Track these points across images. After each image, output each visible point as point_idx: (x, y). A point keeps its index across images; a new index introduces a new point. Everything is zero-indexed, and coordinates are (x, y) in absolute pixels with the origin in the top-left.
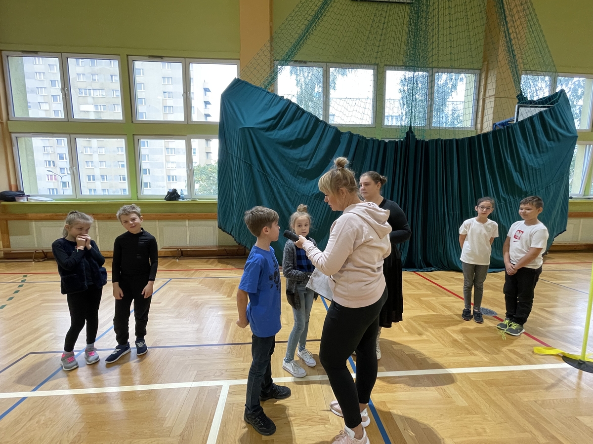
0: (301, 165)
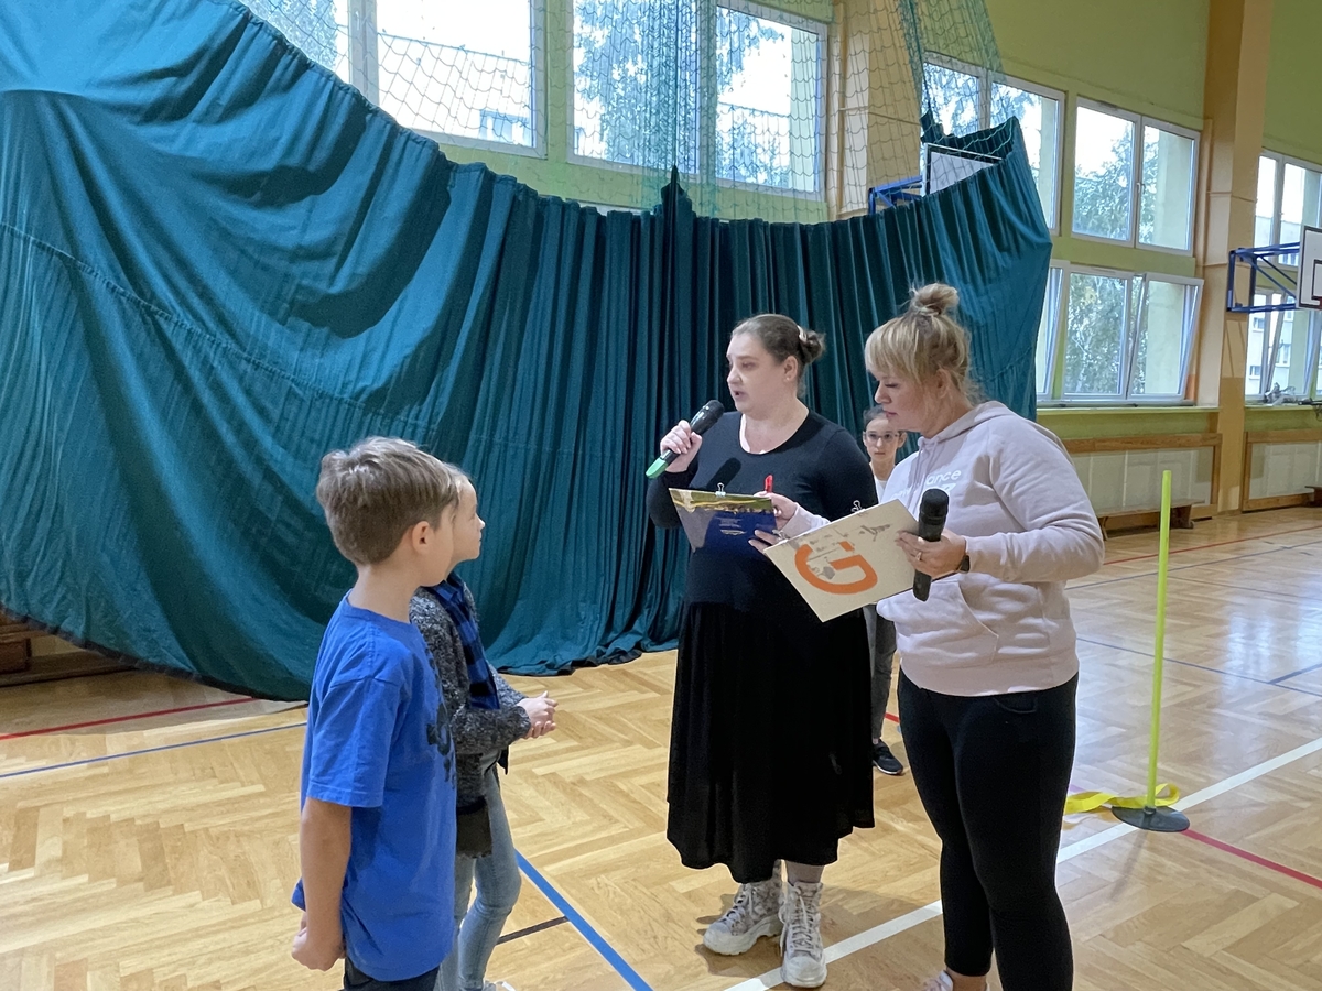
0: (304, 275)
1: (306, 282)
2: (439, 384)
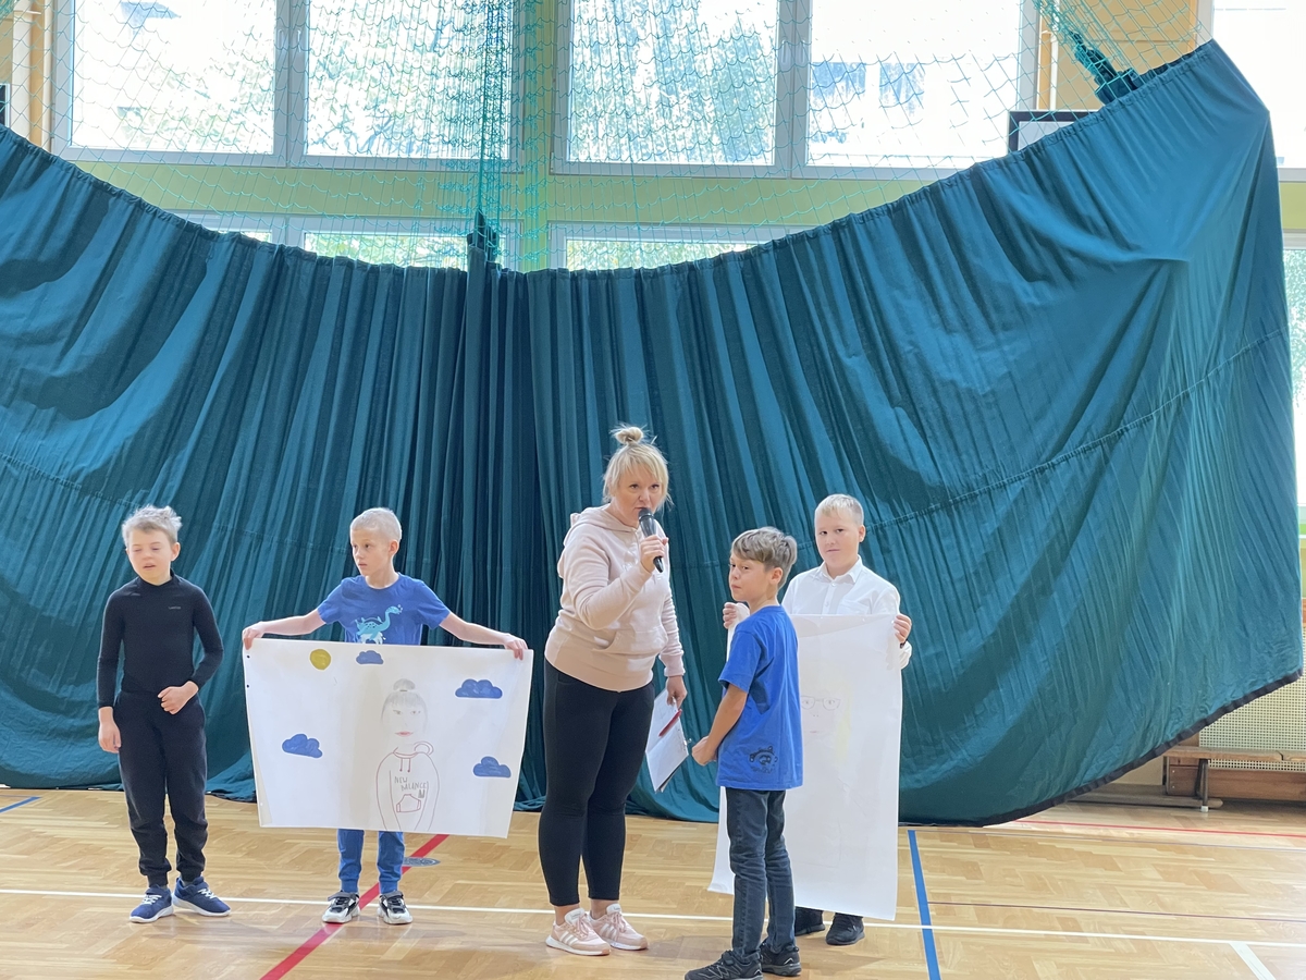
0: (28, 360)
1: (30, 367)
2: (170, 467)
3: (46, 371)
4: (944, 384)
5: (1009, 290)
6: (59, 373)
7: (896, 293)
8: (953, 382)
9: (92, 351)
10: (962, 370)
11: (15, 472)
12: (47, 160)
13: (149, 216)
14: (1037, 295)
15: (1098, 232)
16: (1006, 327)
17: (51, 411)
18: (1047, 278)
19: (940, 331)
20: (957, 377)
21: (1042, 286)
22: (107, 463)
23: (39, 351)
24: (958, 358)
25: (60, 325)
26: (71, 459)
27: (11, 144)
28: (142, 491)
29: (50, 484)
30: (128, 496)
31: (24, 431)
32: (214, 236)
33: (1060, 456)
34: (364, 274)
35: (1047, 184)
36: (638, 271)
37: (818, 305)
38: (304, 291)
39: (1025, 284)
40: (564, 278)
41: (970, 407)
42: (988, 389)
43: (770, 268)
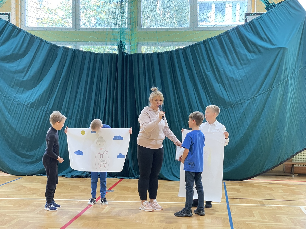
1: (17, 78)
2: (50, 101)
3: (21, 79)
4: (230, 78)
5: (245, 55)
6: (24, 79)
7: (219, 57)
8: (232, 78)
9: (31, 74)
10: (234, 74)
11: (15, 103)
12: (20, 30)
13: (44, 43)
14: (252, 57)
15: (266, 41)
16: (245, 64)
17: (23, 88)
18: (254, 52)
19: (229, 66)
20: (233, 76)
21: (253, 54)
22: (36, 100)
23: (19, 74)
24: (233, 72)
25: (25, 68)
26: (27, 99)
27: (12, 26)
28: (44, 107)
29: (23, 105)
30: (41, 108)
31: (16, 93)
32: (59, 47)
33: (258, 94)
34: (94, 55)
35: (254, 30)
36: (158, 53)
37: (200, 60)
38: (80, 59)
39: (249, 54)
40: (141, 55)
41: (236, 83)
42: (241, 79)
43: (189, 52)
